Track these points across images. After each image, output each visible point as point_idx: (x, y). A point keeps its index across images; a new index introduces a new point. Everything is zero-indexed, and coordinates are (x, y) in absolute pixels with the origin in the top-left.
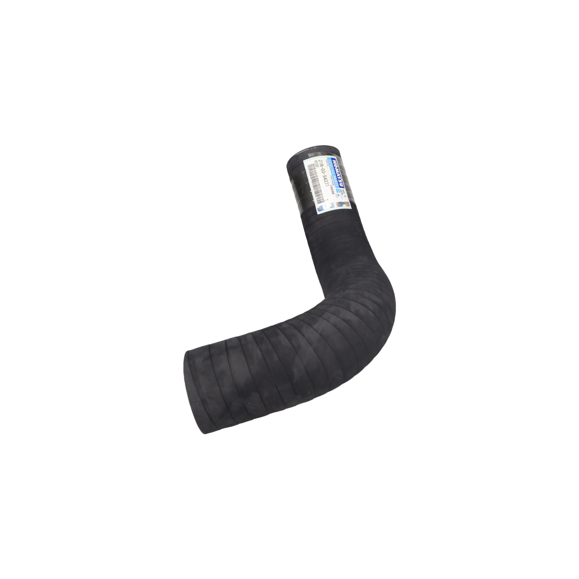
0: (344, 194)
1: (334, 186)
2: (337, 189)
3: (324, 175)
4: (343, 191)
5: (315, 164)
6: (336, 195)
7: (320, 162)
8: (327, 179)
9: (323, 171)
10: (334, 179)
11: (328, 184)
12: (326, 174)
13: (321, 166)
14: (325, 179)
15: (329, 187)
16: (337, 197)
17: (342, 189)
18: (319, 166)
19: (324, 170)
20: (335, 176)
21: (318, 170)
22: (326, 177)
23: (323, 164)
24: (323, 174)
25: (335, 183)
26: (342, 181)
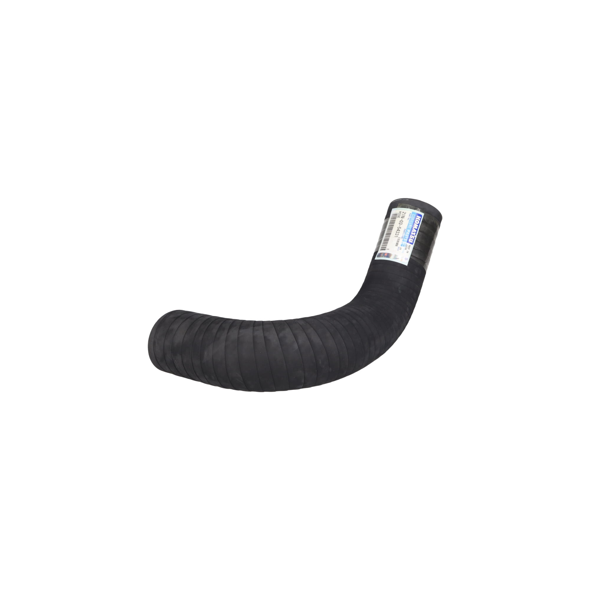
0: (407, 250)
1: (402, 239)
2: (403, 243)
4: (408, 247)
5: (398, 215)
6: (399, 247)
7: (404, 214)
8: (400, 230)
9: (401, 223)
10: (406, 233)
11: (397, 236)
12: (401, 226)
13: (402, 217)
14: (398, 230)
15: (397, 238)
16: (398, 250)
17: (408, 244)
18: (401, 217)
19: (402, 221)
20: (409, 231)
21: (398, 220)
23: (404, 217)
24: (398, 225)
25: (405, 237)
26: (415, 237)
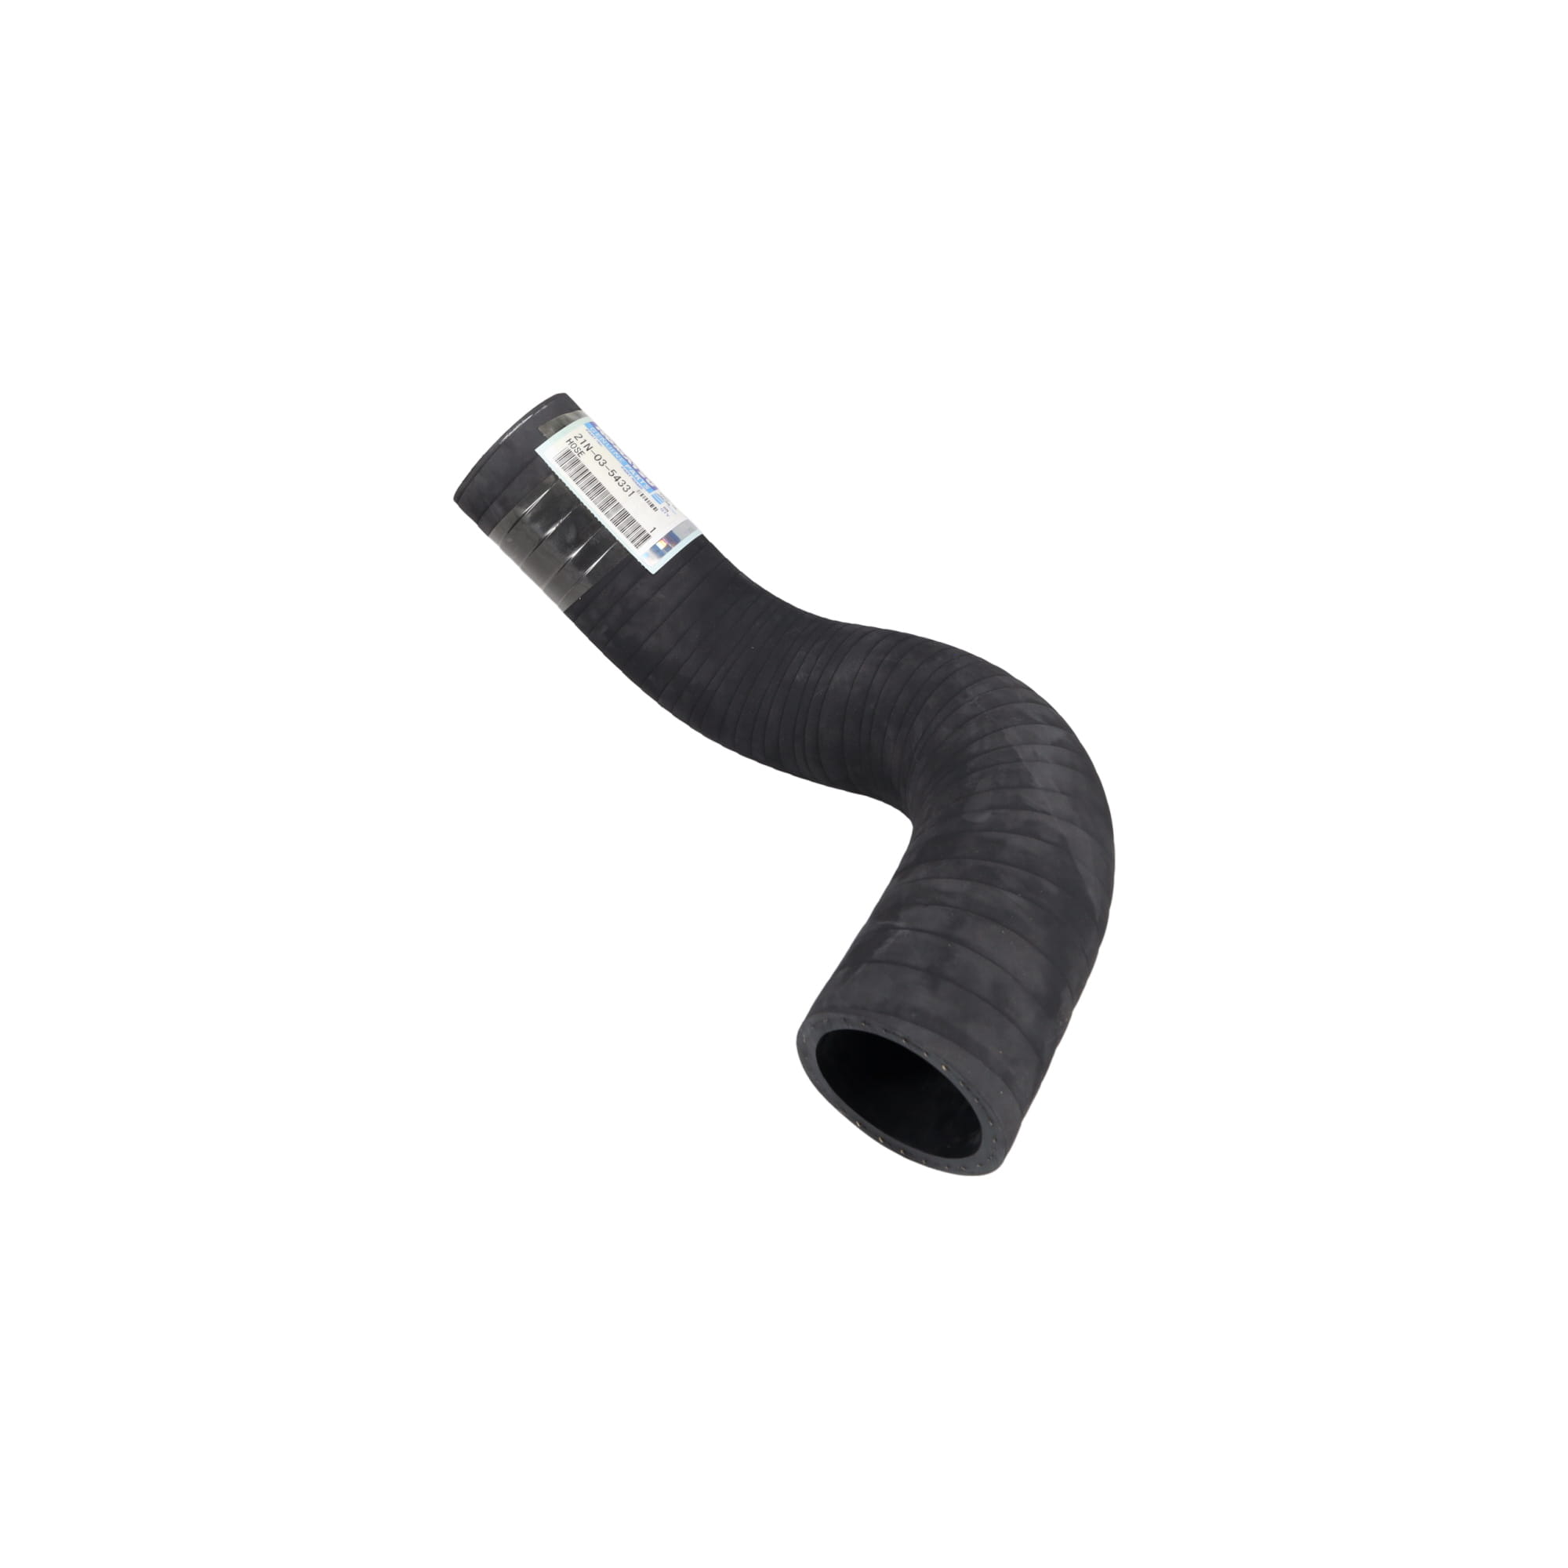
2: (653, 496)
3: (608, 471)
5: (573, 450)
7: (579, 440)
8: (620, 478)
9: (602, 461)
13: (587, 450)
14: (617, 480)
18: (584, 450)
19: (599, 457)
21: (588, 462)
22: (616, 475)
23: (589, 444)
24: (604, 470)
